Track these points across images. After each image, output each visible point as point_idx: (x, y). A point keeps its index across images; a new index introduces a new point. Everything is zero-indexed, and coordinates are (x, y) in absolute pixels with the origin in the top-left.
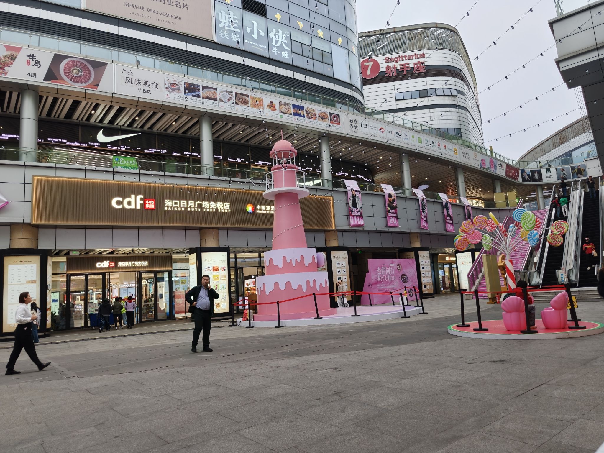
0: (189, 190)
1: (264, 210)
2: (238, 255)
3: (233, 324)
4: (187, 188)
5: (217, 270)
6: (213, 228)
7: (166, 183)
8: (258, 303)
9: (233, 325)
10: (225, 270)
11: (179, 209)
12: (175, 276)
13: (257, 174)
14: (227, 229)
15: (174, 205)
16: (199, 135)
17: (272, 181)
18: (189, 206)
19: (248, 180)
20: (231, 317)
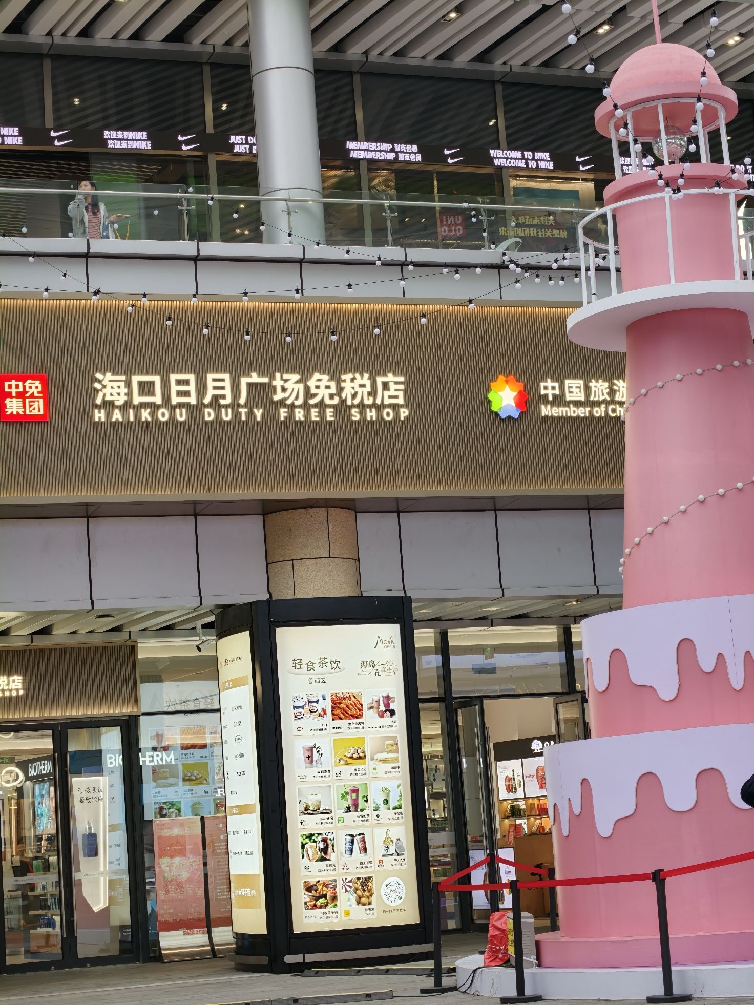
0: (208, 319)
1: (578, 404)
2: (458, 637)
3: (438, 982)
4: (200, 312)
5: (354, 711)
6: (327, 504)
7: (97, 292)
8: (558, 877)
9: (439, 989)
10: (392, 713)
11: (163, 415)
12: (155, 744)
13: (536, 221)
14: (398, 507)
15: (137, 400)
16: (246, 44)
17: (611, 256)
18: (207, 401)
19: (491, 255)
20: (429, 947)
